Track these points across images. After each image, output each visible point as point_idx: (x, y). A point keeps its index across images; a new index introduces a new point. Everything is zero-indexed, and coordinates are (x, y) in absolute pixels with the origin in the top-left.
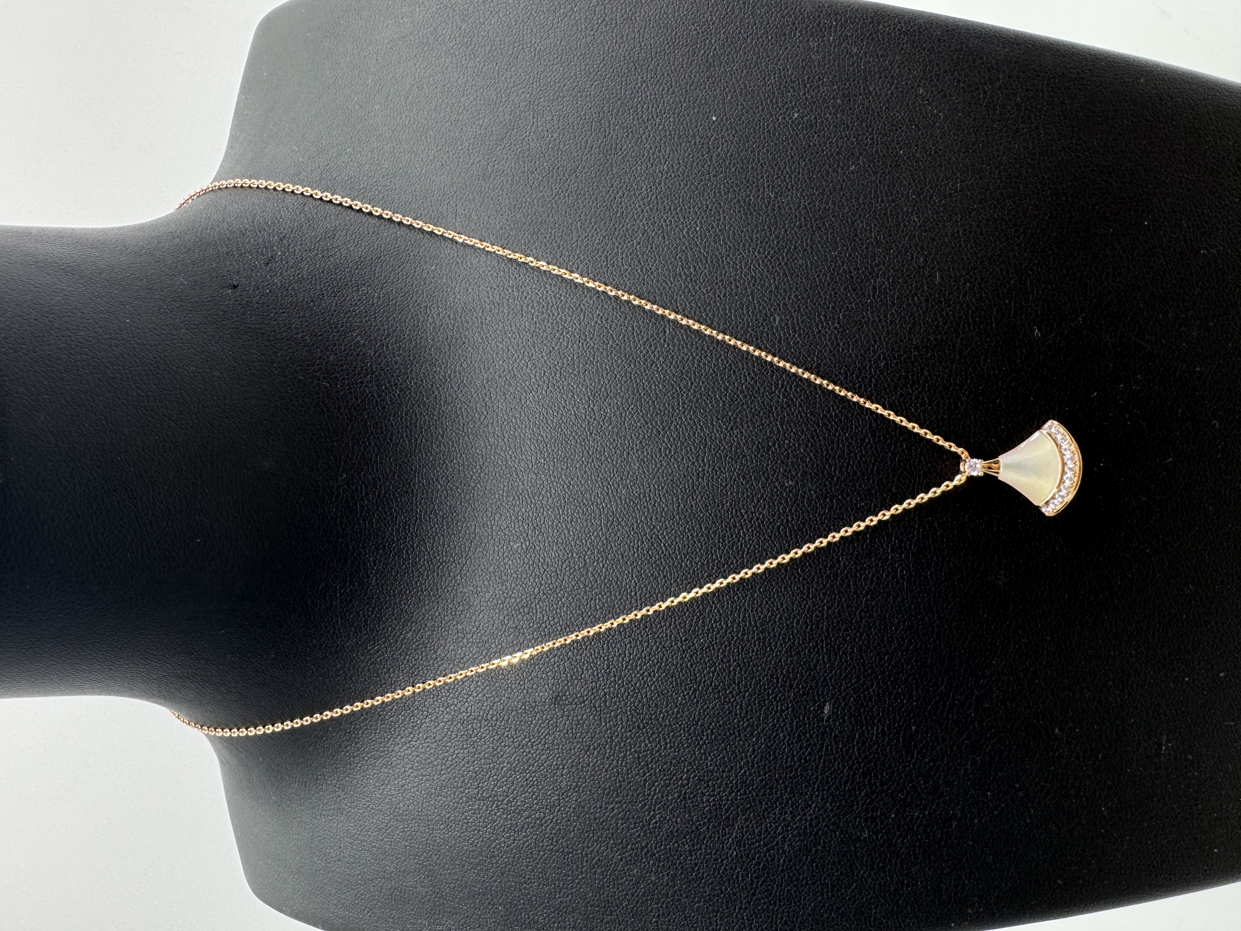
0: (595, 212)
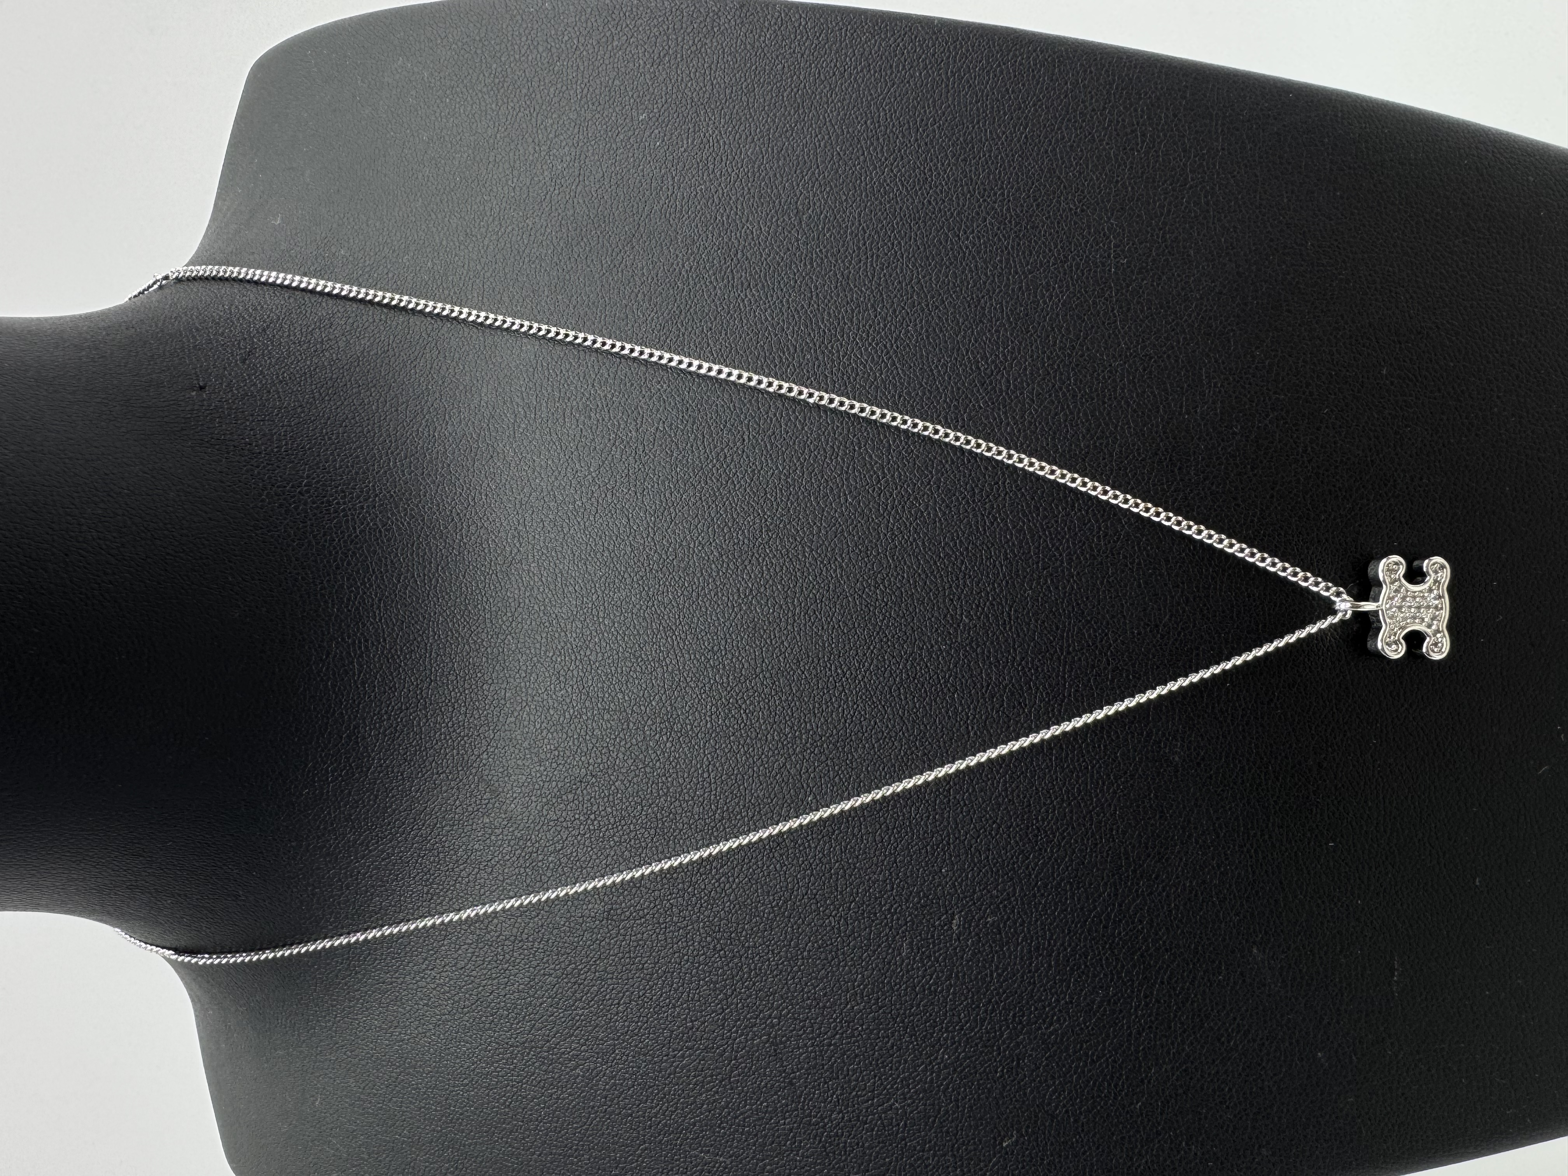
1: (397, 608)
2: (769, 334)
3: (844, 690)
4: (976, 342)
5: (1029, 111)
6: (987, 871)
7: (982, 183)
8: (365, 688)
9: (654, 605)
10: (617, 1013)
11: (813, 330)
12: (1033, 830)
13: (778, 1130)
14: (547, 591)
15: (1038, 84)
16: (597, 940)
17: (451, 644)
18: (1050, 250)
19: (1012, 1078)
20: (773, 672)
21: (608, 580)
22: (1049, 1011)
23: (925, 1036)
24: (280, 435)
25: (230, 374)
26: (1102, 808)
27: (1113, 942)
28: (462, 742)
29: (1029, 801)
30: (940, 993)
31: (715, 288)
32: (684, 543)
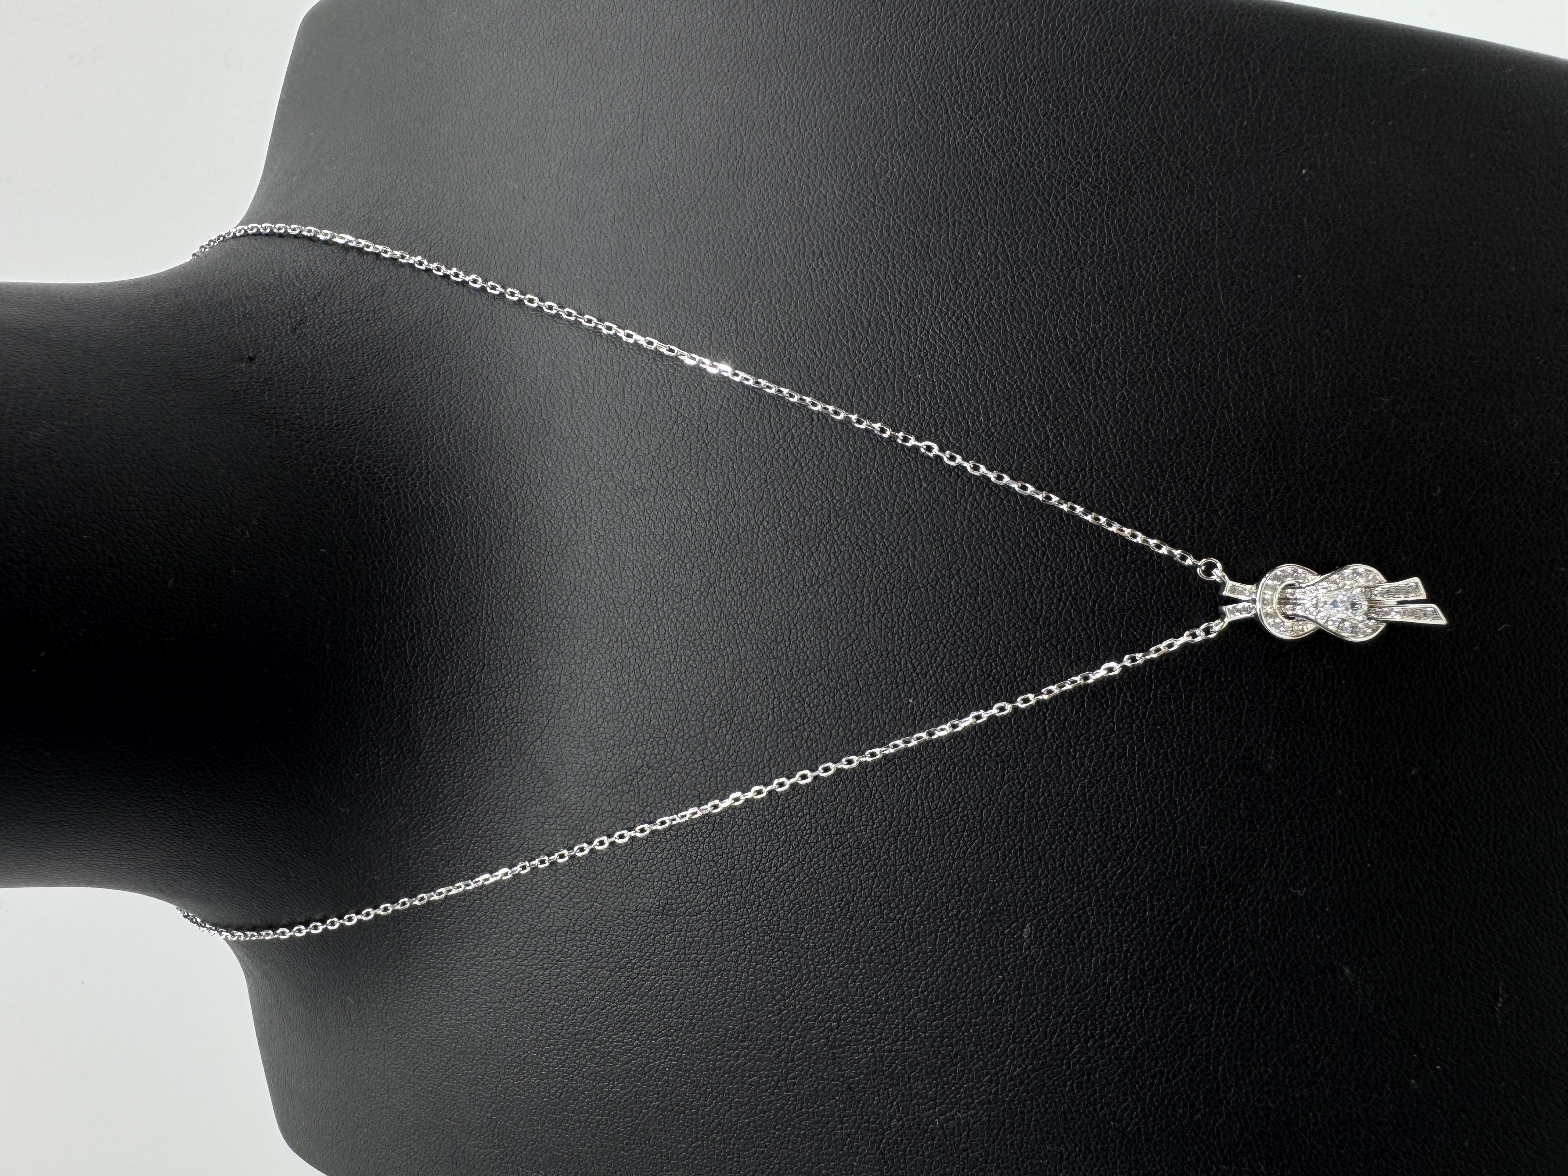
0: (722, 258)
1: (450, 590)
2: (842, 307)
3: (913, 685)
4: (1065, 317)
5: (1129, 65)
6: (1061, 879)
7: (1076, 145)
8: (416, 671)
9: (715, 592)
10: (671, 1010)
11: (889, 303)
12: (1112, 837)
13: (835, 1134)
14: (603, 574)
15: (1140, 34)
16: (651, 934)
17: (505, 627)
18: (1148, 218)
19: (1081, 1093)
20: (840, 664)
21: (668, 565)
22: (1124, 1026)
23: (991, 1047)
24: (331, 408)
25: (280, 345)
26: (1188, 817)
27: (1195, 956)
28: (516, 728)
29: (1108, 807)
30: (1008, 1002)
31: (785, 256)
32: (748, 528)
